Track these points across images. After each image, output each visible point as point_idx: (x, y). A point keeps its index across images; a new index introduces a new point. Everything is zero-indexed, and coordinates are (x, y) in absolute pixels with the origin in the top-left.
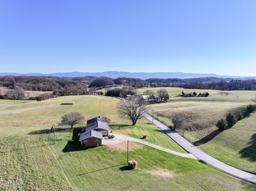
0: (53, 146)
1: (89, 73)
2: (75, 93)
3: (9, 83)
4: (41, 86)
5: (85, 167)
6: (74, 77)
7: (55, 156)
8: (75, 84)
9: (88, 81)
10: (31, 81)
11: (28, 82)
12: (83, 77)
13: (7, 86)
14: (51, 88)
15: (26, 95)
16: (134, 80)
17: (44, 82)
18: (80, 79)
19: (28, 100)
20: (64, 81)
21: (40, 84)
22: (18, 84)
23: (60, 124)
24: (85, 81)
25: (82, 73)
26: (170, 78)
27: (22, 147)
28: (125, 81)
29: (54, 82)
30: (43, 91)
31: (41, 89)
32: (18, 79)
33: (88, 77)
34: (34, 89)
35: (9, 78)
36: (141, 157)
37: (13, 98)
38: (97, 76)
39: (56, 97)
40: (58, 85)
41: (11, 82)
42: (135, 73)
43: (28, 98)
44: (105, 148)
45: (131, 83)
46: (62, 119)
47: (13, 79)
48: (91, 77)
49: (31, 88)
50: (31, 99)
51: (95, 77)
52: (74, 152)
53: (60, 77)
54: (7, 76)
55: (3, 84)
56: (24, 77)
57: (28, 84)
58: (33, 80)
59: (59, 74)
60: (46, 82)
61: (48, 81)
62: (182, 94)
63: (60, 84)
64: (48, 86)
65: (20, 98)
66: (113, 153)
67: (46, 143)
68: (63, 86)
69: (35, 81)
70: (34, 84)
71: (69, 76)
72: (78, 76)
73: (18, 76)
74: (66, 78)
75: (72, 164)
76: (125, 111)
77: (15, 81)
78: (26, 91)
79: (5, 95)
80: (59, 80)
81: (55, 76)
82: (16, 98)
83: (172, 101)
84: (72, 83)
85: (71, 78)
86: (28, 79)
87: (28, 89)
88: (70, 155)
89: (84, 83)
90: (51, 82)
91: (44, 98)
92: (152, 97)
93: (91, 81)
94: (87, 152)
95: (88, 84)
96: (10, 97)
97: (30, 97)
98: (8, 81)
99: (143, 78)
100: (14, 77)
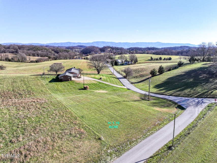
0: (43, 80)
1: (80, 43)
2: (65, 58)
3: (14, 50)
4: (39, 53)
5: (60, 88)
6: (67, 46)
7: (44, 84)
8: (68, 52)
9: (79, 50)
10: (31, 49)
11: (28, 50)
12: (75, 47)
13: (12, 52)
14: (48, 54)
15: (28, 59)
16: (117, 49)
17: (42, 49)
18: (72, 48)
19: (30, 62)
20: (58, 49)
21: (39, 51)
22: (21, 51)
23: (49, 71)
24: (76, 50)
25: (74, 43)
26: (148, 47)
27: (26, 80)
28: (109, 49)
29: (50, 50)
30: (41, 56)
31: (40, 55)
32: (21, 47)
33: (79, 46)
34: (34, 55)
35: (13, 47)
36: (93, 86)
37: (18, 61)
38: (87, 46)
39: (51, 61)
40: (53, 52)
41: (16, 50)
42: (120, 43)
43: (29, 61)
44: (73, 82)
45: (114, 51)
46: (50, 68)
47: (17, 47)
48: (81, 46)
49: (31, 54)
50: (32, 62)
51: (85, 46)
52: (55, 83)
53: (56, 46)
54: (12, 45)
55: (9, 51)
56: (26, 46)
57: (29, 52)
58: (33, 48)
59: (55, 43)
60: (43, 50)
61: (45, 49)
62: (151, 59)
63: (55, 52)
64: (45, 53)
65: (24, 61)
66: (77, 84)
67: (40, 79)
68: (57, 53)
69: (35, 49)
70: (34, 52)
71: (63, 46)
72: (71, 45)
73: (21, 45)
74: (61, 47)
75: (53, 87)
76: (93, 65)
77: (19, 49)
78: (28, 57)
79: (12, 59)
80: (54, 48)
81: (52, 45)
82: (21, 61)
83: (140, 63)
84: (65, 51)
85: (65, 47)
86: (29, 47)
87: (30, 55)
88: (52, 84)
89: (75, 51)
90: (47, 50)
91: (42, 60)
92: (126, 61)
93: (81, 50)
94: (63, 83)
95: (79, 52)
96: (16, 60)
97: (31, 60)
98: (13, 49)
99: (126, 47)
100: (17, 45)
